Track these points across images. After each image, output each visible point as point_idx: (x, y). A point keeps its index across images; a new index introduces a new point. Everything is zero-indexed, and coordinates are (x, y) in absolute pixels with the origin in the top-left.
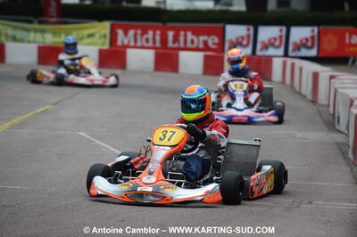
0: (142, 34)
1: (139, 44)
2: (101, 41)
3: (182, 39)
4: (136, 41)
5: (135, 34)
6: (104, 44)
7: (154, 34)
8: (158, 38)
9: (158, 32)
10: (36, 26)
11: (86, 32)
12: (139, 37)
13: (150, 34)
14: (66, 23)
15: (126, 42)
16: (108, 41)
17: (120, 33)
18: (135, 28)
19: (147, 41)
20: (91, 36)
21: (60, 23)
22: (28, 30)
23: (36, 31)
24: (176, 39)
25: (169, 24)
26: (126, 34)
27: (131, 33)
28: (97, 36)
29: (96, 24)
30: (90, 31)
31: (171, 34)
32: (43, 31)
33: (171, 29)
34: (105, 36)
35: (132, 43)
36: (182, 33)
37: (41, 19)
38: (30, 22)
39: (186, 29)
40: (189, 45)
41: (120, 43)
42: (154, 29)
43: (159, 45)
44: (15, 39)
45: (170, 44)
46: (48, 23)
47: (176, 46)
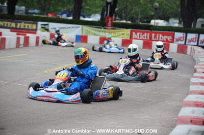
0: (142, 35)
1: (141, 38)
2: (126, 36)
3: (157, 37)
4: (140, 36)
8: (148, 36)
9: (149, 34)
10: (103, 30)
11: (121, 33)
14: (114, 29)
15: (136, 37)
16: (129, 36)
17: (134, 33)
18: (140, 32)
19: (144, 37)
21: (111, 29)
22: (100, 31)
23: (103, 32)
24: (155, 37)
25: (153, 31)
26: (136, 34)
27: (138, 34)
28: (125, 34)
29: (125, 30)
30: (123, 33)
31: (153, 35)
32: (105, 32)
33: (154, 33)
34: (128, 35)
35: (138, 38)
36: (158, 35)
37: (106, 27)
38: (101, 28)
39: (159, 33)
40: (160, 39)
41: (133, 37)
42: (147, 33)
43: (148, 39)
44: (95, 34)
45: (153, 39)
46: (107, 29)
47: (155, 39)
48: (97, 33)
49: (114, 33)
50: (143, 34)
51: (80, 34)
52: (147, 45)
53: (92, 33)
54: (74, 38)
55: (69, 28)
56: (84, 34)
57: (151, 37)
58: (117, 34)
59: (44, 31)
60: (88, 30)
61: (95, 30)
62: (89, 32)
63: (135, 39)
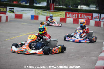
0: (73, 15)
1: (72, 17)
2: (63, 16)
3: (82, 16)
4: (71, 16)
5: (71, 15)
6: (64, 17)
7: (76, 15)
8: (76, 16)
9: (77, 14)
10: (48, 12)
11: (59, 14)
12: (72, 15)
13: (75, 15)
14: (55, 11)
15: (69, 16)
17: (68, 14)
18: (71, 13)
19: (74, 16)
21: (53, 11)
22: (46, 13)
23: (48, 13)
24: (81, 16)
25: (79, 13)
26: (69, 14)
27: (70, 14)
28: (62, 15)
29: (62, 12)
30: (61, 14)
31: (80, 15)
32: (49, 13)
33: (80, 14)
34: (64, 15)
35: (70, 17)
36: (82, 15)
37: (49, 10)
38: (47, 11)
39: (83, 14)
40: (84, 18)
41: (67, 17)
42: (76, 14)
43: (76, 17)
44: (43, 15)
45: (79, 17)
46: (51, 11)
47: (81, 18)
48: (44, 14)
49: (55, 14)
51: (34, 14)
52: (76, 21)
53: (41, 14)
54: (30, 17)
55: (27, 11)
56: (36, 15)
57: (78, 17)
58: (57, 14)
59: (11, 13)
60: (39, 12)
61: (43, 12)
62: (40, 13)
63: (68, 17)
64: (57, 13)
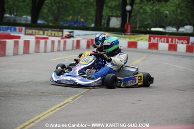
3: (174, 41)
4: (157, 42)
8: (165, 41)
9: (166, 39)
10: (123, 36)
11: (140, 38)
13: (163, 39)
14: (133, 35)
15: (154, 42)
17: (152, 38)
18: (158, 37)
19: (162, 41)
20: (142, 39)
21: (131, 35)
22: (121, 37)
23: (123, 37)
24: (172, 41)
25: (169, 36)
26: (154, 39)
27: (156, 39)
28: (144, 39)
29: (144, 35)
30: (142, 38)
31: (170, 39)
34: (147, 40)
36: (174, 39)
37: (125, 33)
38: (121, 34)
40: (176, 43)
42: (164, 37)
45: (170, 43)
46: (127, 35)
49: (134, 38)
50: (161, 38)
55: (93, 34)
58: (136, 39)
64: (137, 37)
